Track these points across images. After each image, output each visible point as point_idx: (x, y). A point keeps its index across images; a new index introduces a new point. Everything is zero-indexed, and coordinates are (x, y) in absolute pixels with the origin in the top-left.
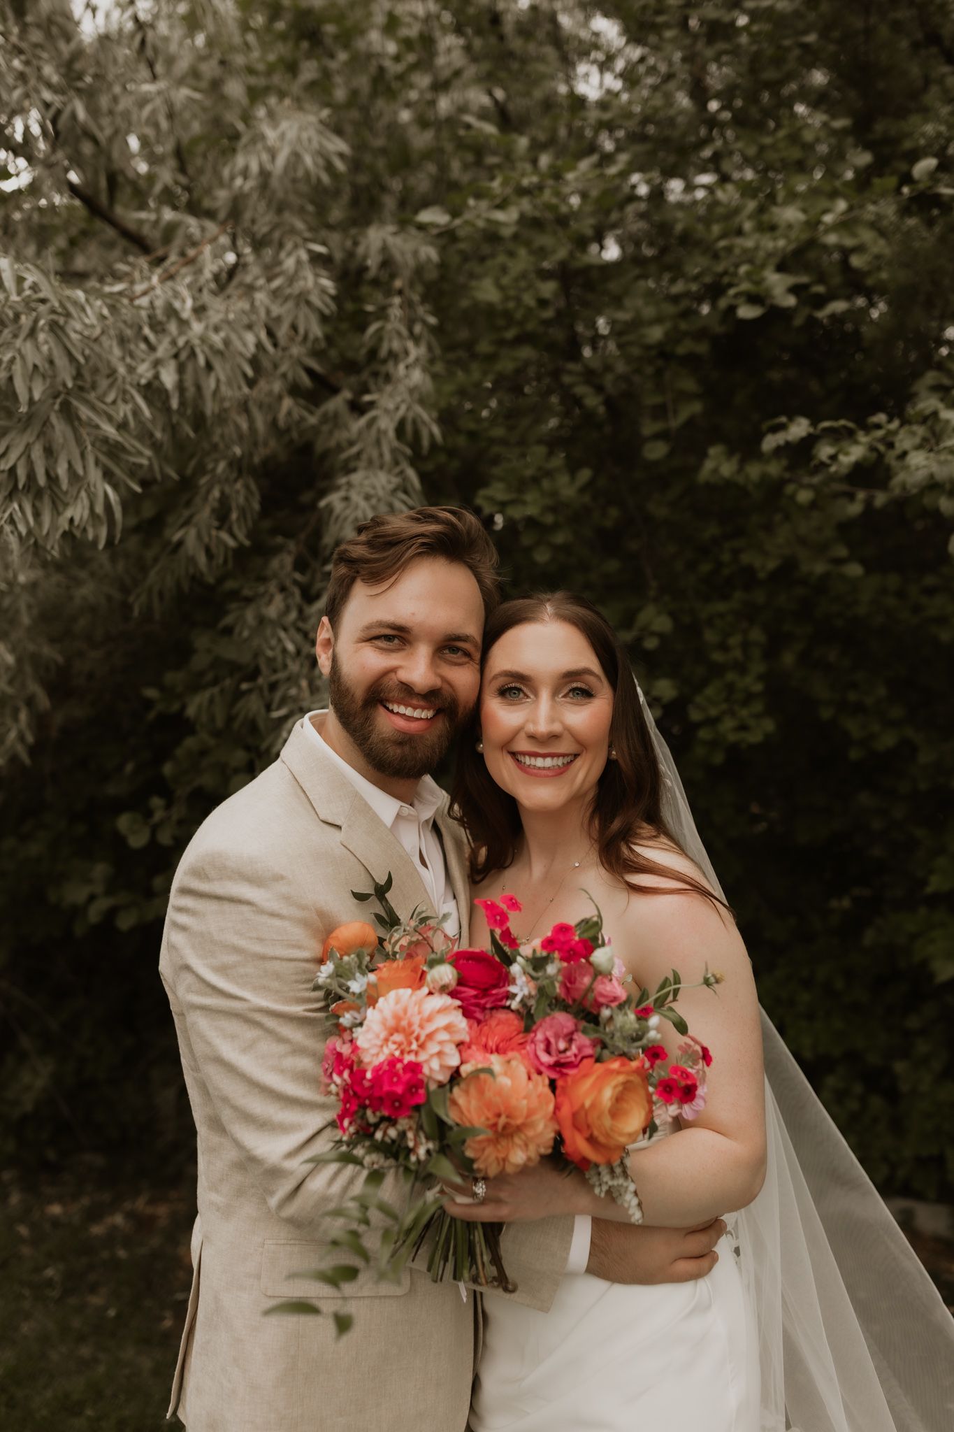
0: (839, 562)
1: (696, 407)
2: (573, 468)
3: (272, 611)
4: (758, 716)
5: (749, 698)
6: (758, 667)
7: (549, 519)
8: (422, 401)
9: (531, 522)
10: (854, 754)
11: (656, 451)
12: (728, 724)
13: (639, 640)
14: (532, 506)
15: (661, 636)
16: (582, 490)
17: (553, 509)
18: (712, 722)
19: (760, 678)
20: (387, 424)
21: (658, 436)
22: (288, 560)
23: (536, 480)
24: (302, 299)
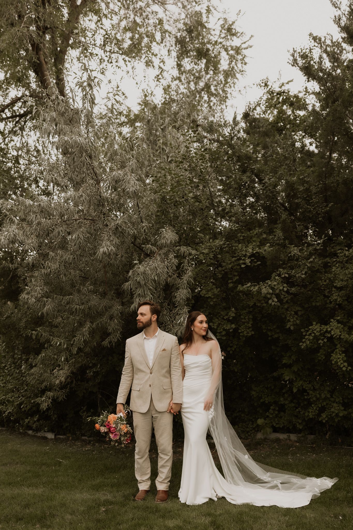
0: (262, 304)
1: (238, 277)
2: (217, 288)
3: (165, 313)
4: (251, 331)
5: (249, 328)
6: (251, 322)
7: (213, 297)
8: (191, 277)
9: (209, 297)
10: (269, 338)
11: (231, 285)
12: (245, 332)
13: (229, 317)
14: (210, 294)
15: (233, 317)
16: (218, 292)
17: (214, 295)
18: (243, 332)
19: (251, 324)
20: (185, 282)
21: (230, 283)
22: (167, 304)
23: (210, 290)
24: (173, 263)
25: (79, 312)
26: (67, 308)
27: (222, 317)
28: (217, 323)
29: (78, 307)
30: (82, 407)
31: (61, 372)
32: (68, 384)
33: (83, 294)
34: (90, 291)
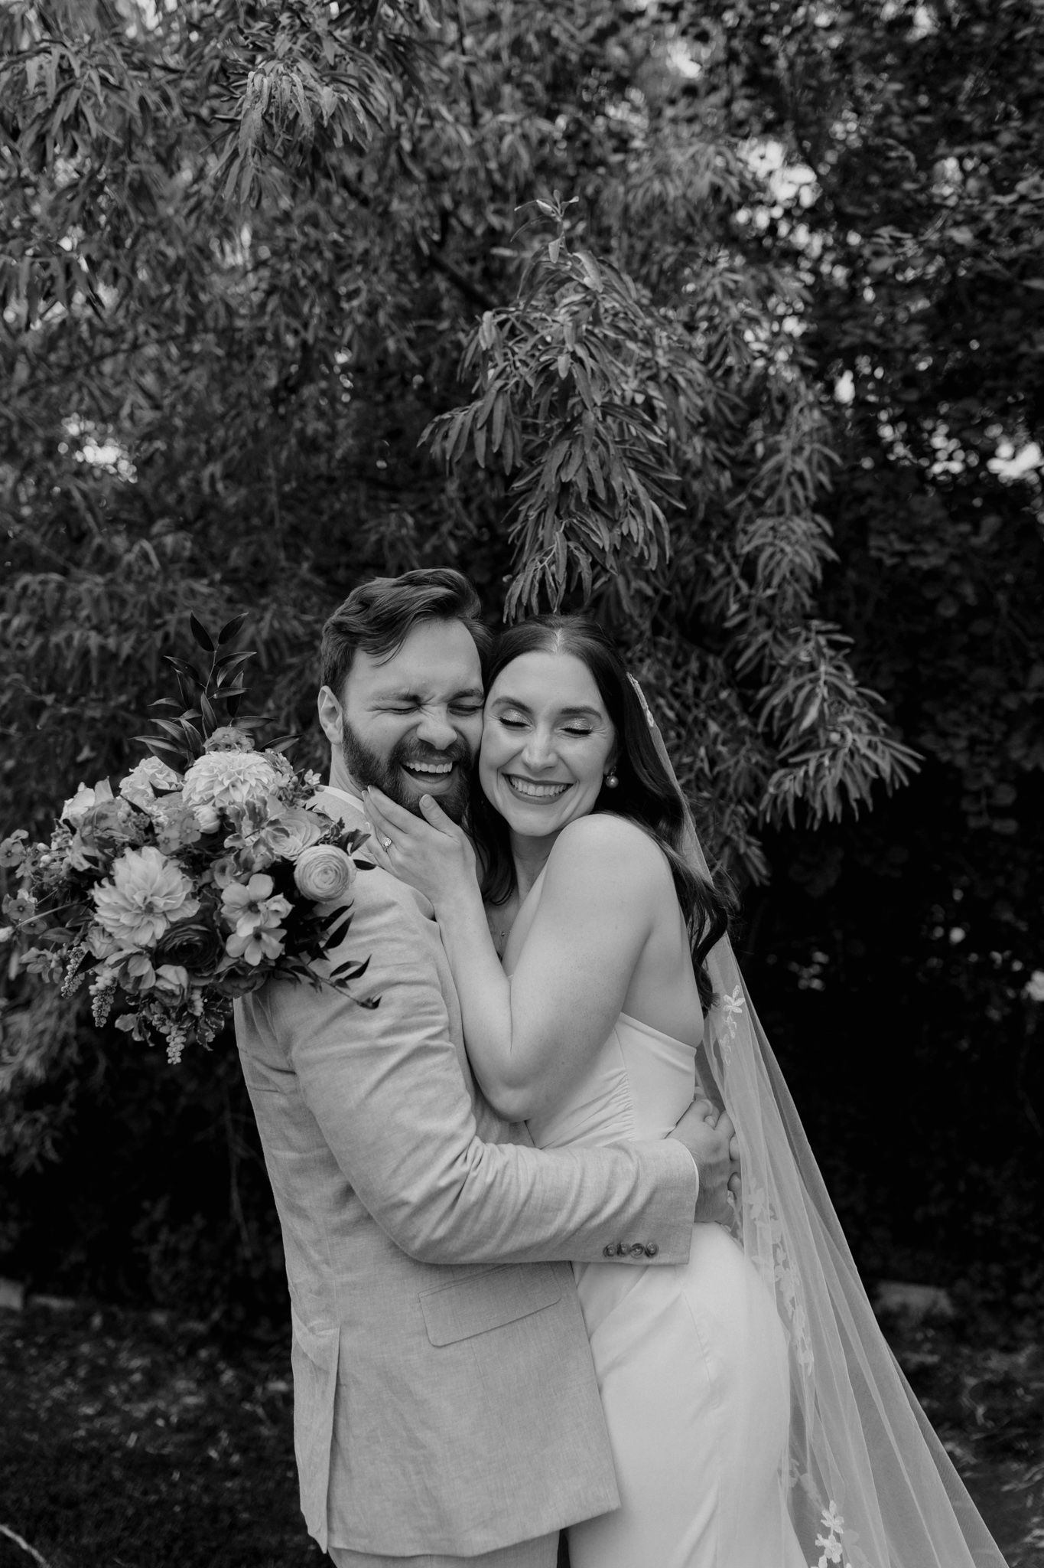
7: (956, 569)
14: (933, 558)
17: (959, 559)
25: (103, 676)
26: (32, 651)
27: (986, 697)
28: (964, 733)
29: (94, 640)
30: (146, 1205)
31: (22, 1022)
32: (65, 1078)
33: (128, 575)
34: (175, 558)
